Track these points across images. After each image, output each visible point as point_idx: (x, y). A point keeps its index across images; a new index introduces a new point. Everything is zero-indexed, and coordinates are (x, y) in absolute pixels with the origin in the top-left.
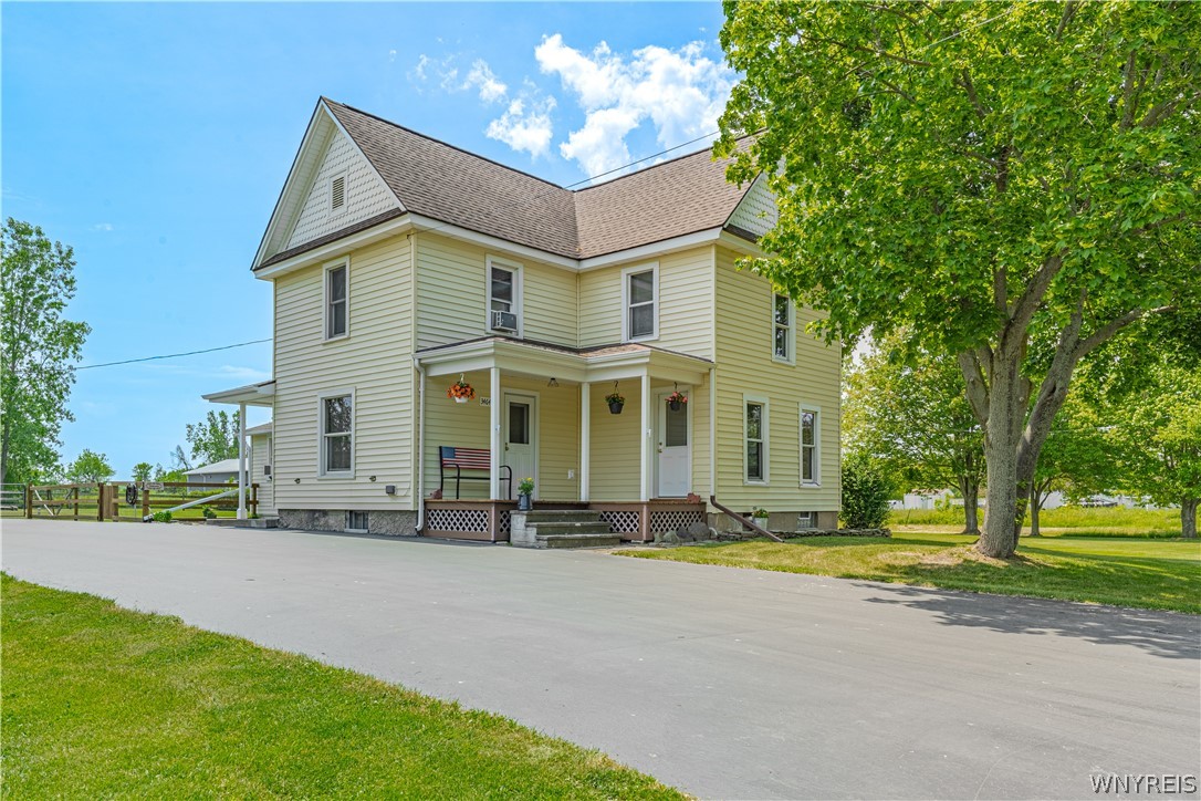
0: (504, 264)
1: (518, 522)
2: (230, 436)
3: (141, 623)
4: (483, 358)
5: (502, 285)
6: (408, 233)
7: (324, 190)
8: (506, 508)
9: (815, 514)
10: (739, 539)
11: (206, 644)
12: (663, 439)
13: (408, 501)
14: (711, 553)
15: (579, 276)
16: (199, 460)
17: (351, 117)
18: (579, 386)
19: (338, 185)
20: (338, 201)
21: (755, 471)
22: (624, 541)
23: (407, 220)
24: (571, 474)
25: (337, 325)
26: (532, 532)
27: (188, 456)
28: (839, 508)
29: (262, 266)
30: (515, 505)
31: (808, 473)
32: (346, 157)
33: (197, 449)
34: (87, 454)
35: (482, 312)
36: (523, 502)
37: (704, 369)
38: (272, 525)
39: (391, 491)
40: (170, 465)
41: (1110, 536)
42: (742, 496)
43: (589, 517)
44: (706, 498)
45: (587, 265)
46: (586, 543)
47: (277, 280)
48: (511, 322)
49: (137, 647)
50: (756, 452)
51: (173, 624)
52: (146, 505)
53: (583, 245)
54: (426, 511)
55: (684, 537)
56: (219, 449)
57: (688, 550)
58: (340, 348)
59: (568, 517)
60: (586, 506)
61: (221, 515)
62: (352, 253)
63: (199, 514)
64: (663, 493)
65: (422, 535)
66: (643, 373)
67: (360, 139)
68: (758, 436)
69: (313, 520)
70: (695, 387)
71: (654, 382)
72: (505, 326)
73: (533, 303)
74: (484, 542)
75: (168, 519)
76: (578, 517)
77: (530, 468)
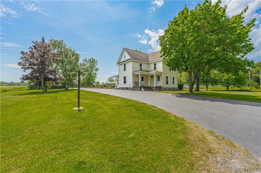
0: (141, 63)
1: (142, 89)
2: (112, 79)
3: (113, 96)
4: (139, 73)
5: (141, 65)
6: (131, 61)
7: (123, 56)
8: (141, 87)
9: (174, 88)
10: (165, 90)
11: (117, 97)
12: (157, 80)
13: (131, 87)
14: (161, 92)
15: (149, 64)
16: (109, 82)
17: (126, 49)
18: (148, 75)
19: (125, 56)
20: (125, 58)
21: (167, 83)
22: (153, 91)
23: (131, 60)
24: (148, 84)
25: (125, 70)
26: (143, 90)
27: (108, 81)
28: (177, 87)
29: (118, 64)
30: (142, 87)
31: (173, 83)
32: (126, 53)
33: (109, 81)
34: (97, 81)
35: (139, 68)
36: (143, 87)
37: (161, 73)
38: (119, 89)
39: (130, 86)
40: (106, 83)
41: (217, 91)
42: (165, 86)
43: (149, 88)
44: (162, 86)
45: (150, 63)
46: (149, 91)
47: (119, 65)
48: (142, 69)
49: (113, 97)
50: (167, 81)
51: (115, 96)
52: (106, 87)
53: (149, 60)
54: (133, 87)
55: (159, 90)
56: (111, 81)
57: (159, 91)
58: (125, 72)
59: (147, 88)
60: (149, 87)
61: (113, 88)
62: (126, 63)
63: (111, 88)
64: (157, 86)
65: (133, 90)
66: (155, 74)
67: (127, 52)
68: (168, 80)
69: (123, 89)
70: (160, 75)
71: (156, 75)
72: (141, 69)
73: (144, 67)
74: (139, 91)
75: (108, 88)
76: (148, 88)
77: (144, 83)
